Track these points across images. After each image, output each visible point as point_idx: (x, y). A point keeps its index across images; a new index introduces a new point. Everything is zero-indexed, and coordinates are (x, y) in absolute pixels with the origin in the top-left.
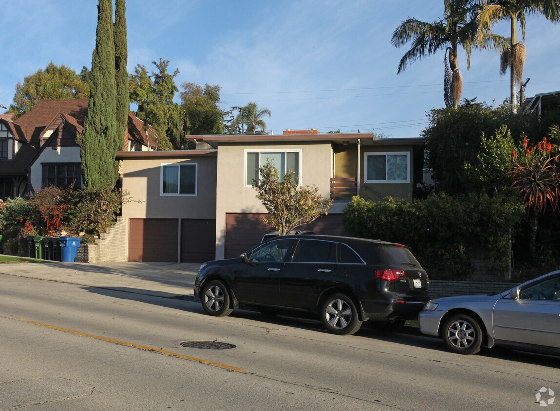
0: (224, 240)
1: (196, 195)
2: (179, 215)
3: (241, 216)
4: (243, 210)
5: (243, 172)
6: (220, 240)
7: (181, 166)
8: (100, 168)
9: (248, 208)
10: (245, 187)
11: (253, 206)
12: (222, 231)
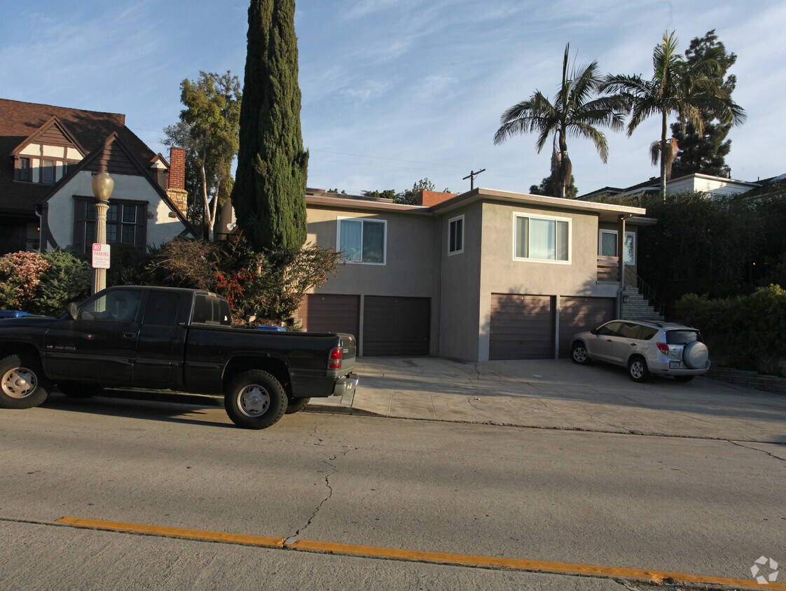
0: (488, 329)
1: (385, 264)
2: (363, 290)
3: (505, 297)
4: (511, 290)
5: (512, 241)
6: (483, 329)
7: (365, 223)
8: (295, 216)
9: (516, 288)
10: (514, 260)
11: (522, 285)
12: (486, 316)
